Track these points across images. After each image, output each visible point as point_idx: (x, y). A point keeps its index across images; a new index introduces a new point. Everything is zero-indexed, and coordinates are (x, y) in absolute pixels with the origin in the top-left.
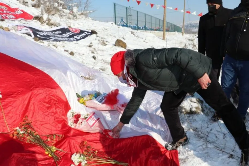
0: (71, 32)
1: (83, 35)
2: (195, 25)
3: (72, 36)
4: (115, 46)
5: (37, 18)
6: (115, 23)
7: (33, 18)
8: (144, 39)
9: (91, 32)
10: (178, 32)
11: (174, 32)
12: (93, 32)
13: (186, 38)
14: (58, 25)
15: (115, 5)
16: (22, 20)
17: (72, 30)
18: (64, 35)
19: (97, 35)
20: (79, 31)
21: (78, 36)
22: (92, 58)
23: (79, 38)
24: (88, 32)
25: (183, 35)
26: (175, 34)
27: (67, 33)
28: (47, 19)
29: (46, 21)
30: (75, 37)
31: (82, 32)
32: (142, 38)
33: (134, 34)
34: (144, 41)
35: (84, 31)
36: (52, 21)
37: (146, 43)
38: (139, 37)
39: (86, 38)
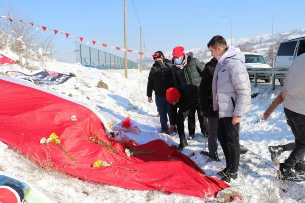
0: (50, 76)
1: (63, 78)
2: (150, 60)
3: (53, 79)
4: (99, 87)
5: (18, 62)
6: (82, 64)
7: (15, 63)
8: (115, 79)
9: (69, 74)
10: (135, 68)
11: (131, 68)
12: (71, 75)
13: (145, 76)
14: (35, 69)
15: (80, 46)
16: (7, 65)
17: (51, 73)
18: (46, 78)
19: (76, 77)
20: (58, 74)
21: (59, 80)
22: (86, 98)
23: (61, 81)
24: (67, 75)
25: (141, 72)
26: (133, 71)
27: (48, 76)
28: (25, 63)
29: (25, 65)
30: (56, 80)
31: (60, 75)
32: (114, 79)
33: (105, 75)
34: (116, 82)
35: (63, 75)
36: (30, 65)
37: (118, 83)
38: (110, 78)
39: (68, 81)
